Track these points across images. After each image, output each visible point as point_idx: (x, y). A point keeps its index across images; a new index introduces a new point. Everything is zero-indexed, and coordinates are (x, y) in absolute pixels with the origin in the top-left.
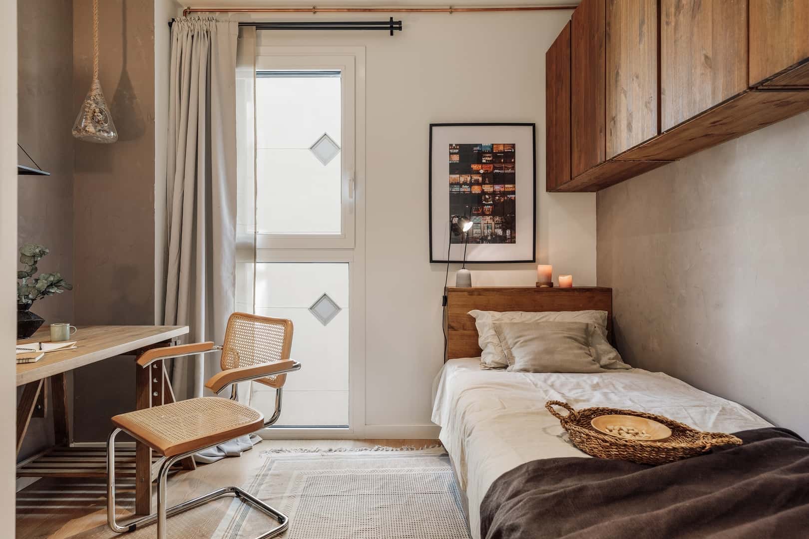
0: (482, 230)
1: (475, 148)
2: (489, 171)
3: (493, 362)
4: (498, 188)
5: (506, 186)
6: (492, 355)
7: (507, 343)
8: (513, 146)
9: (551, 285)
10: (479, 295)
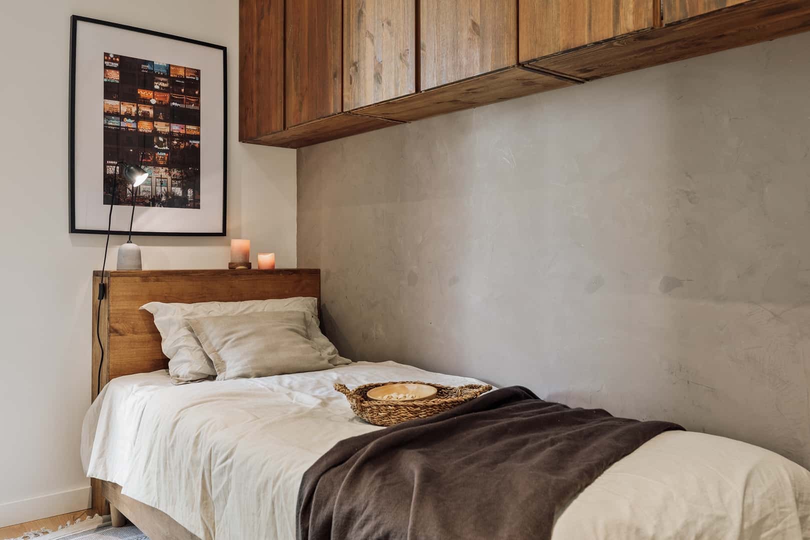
0: (154, 187)
1: (143, 66)
2: (164, 103)
3: (190, 372)
4: (176, 128)
5: (188, 127)
6: (187, 364)
7: (210, 344)
8: (198, 73)
9: (249, 265)
10: (158, 280)
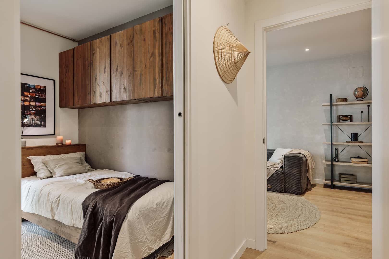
0: (30, 122)
1: (26, 85)
2: (33, 96)
3: (44, 176)
4: (37, 104)
5: (42, 103)
6: (43, 174)
7: (51, 168)
8: (45, 87)
9: (63, 144)
10: (32, 150)
